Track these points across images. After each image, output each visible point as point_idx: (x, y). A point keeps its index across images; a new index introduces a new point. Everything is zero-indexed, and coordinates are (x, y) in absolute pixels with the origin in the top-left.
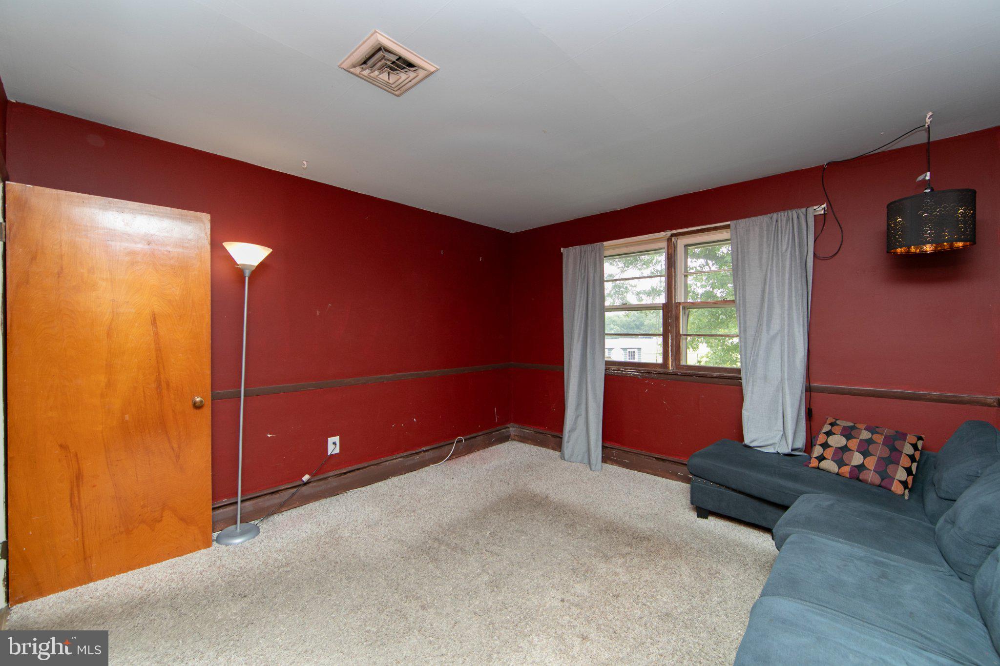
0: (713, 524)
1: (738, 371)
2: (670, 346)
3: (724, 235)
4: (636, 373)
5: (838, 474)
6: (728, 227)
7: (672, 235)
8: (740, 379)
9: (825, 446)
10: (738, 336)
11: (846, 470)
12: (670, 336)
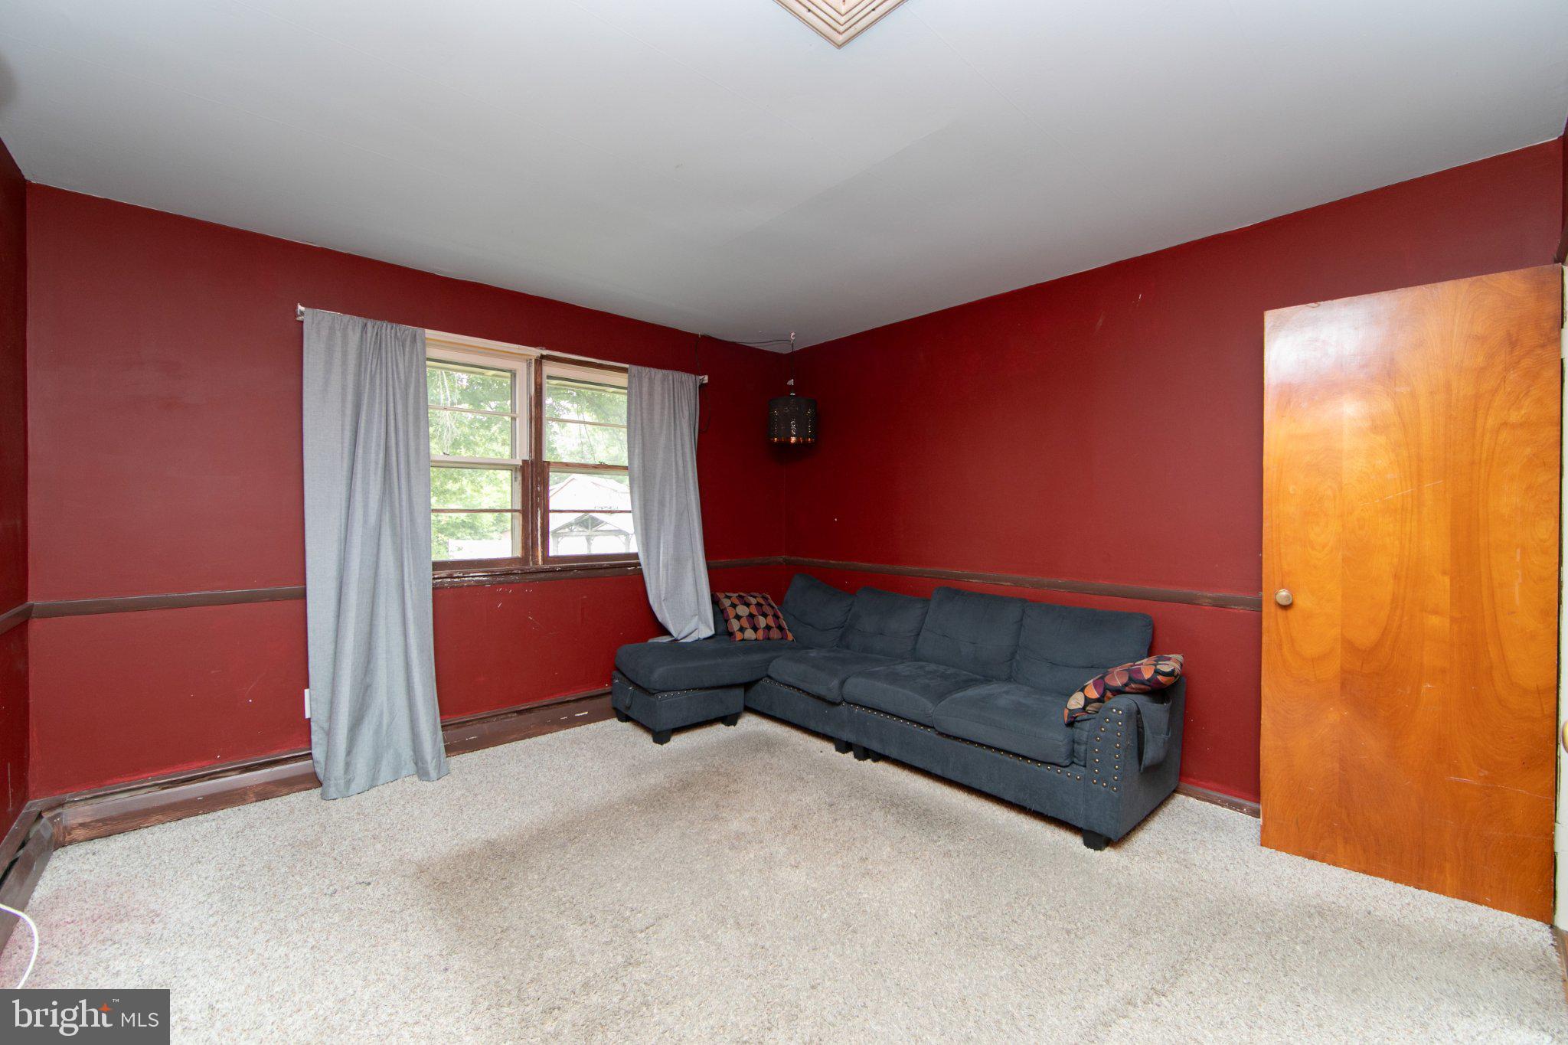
0: (678, 742)
1: (636, 556)
2: (539, 528)
3: (622, 379)
4: (481, 578)
5: (756, 639)
6: (625, 370)
7: (543, 357)
8: (639, 564)
9: (738, 617)
10: (630, 512)
11: (761, 634)
12: (539, 512)
